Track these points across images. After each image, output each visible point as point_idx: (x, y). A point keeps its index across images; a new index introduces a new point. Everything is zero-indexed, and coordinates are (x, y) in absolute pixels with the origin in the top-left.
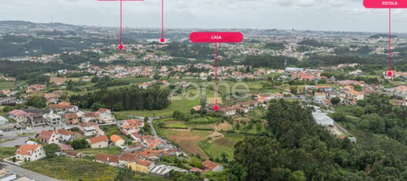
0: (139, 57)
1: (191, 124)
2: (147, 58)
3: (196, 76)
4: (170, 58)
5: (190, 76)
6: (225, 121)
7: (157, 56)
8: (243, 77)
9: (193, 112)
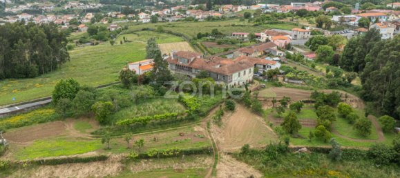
0: (59, 6)
1: (121, 130)
2: (69, 7)
3: (133, 18)
4: (100, 5)
5: (125, 18)
6: (238, 107)
7: (82, 4)
8: (206, 16)
9: (128, 80)
